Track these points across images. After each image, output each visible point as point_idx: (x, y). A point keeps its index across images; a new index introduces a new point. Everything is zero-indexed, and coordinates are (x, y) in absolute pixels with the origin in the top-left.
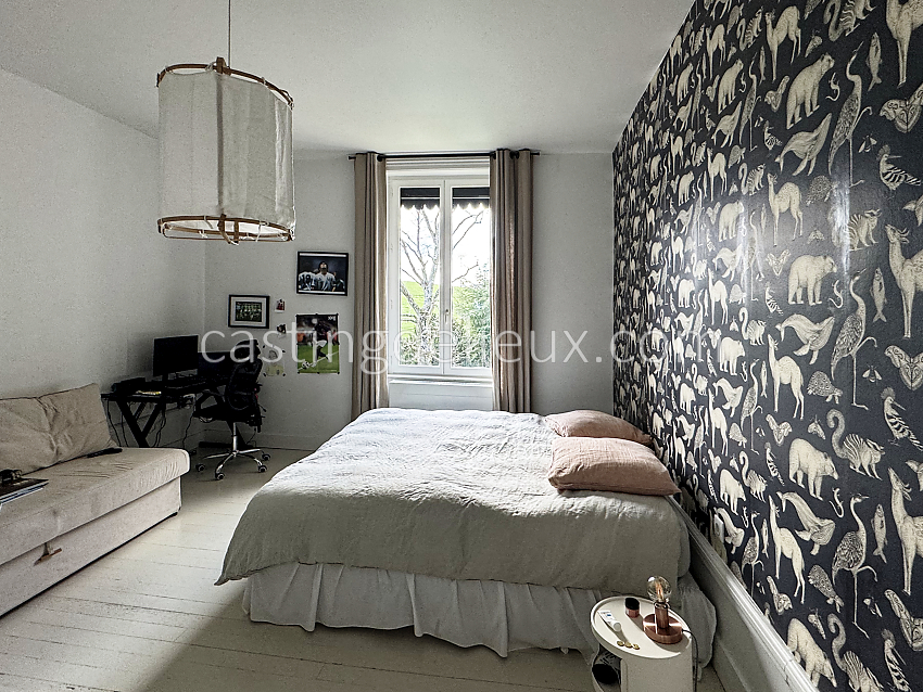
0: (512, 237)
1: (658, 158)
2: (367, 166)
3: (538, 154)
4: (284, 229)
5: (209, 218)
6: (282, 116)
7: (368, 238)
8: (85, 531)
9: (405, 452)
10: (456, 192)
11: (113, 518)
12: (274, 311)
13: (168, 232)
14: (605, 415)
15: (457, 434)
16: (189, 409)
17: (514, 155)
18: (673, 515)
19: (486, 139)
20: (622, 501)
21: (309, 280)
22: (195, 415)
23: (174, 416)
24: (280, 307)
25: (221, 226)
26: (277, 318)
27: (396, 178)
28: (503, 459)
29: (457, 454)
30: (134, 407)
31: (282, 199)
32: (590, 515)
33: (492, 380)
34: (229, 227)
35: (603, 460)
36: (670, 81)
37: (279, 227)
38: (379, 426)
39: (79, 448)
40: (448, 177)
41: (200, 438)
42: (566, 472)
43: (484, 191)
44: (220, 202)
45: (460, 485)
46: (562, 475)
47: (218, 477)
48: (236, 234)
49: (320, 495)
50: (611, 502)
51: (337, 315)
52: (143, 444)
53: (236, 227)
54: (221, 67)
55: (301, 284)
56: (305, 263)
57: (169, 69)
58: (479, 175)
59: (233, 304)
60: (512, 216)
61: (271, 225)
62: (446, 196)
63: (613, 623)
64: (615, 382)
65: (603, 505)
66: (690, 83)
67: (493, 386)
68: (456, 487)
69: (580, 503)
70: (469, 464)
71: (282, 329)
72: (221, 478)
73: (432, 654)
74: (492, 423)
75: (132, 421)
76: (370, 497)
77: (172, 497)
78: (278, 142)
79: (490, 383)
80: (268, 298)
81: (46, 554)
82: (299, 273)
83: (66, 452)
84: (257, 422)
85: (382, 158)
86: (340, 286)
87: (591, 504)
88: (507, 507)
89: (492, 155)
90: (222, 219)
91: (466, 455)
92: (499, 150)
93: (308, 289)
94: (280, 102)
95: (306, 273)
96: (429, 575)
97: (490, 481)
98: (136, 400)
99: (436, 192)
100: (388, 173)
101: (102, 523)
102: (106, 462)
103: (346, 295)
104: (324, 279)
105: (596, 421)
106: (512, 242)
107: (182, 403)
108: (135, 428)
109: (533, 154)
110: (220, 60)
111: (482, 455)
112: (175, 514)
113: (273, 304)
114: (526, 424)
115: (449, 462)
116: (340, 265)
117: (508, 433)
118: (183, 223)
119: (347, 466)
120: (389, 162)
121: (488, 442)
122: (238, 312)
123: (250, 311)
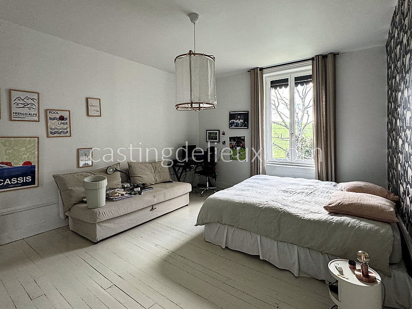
0: (324, 97)
1: (399, 47)
2: (256, 74)
3: (338, 54)
4: (212, 104)
5: (188, 103)
6: (211, 65)
7: (256, 104)
8: (162, 204)
9: (264, 191)
10: (296, 79)
11: (169, 202)
12: (221, 135)
13: (179, 109)
14: (372, 184)
15: (290, 187)
16: (193, 171)
17: (324, 57)
18: (391, 231)
19: (309, 52)
20: (361, 221)
21: (234, 123)
22: (195, 173)
23: (189, 173)
24: (224, 134)
25: (192, 105)
26: (223, 139)
27: (269, 77)
28: (308, 198)
29: (286, 194)
30: (177, 169)
31: (211, 94)
32: (340, 224)
33: (314, 166)
34: (194, 105)
35: (355, 201)
36: (402, 5)
37: (210, 104)
38: (257, 181)
39: (161, 180)
40: (291, 73)
41: (198, 182)
42: (333, 205)
43: (309, 77)
44: (191, 98)
45: (282, 204)
46: (331, 206)
47: (202, 196)
48: (200, 108)
49: (227, 201)
50: (354, 220)
51: (244, 137)
52: (179, 181)
53: (199, 105)
54: (190, 53)
55: (231, 124)
56: (232, 116)
57: (177, 57)
58: (307, 70)
59: (207, 133)
60: (324, 87)
61: (207, 104)
62: (292, 82)
63: (338, 266)
64: (388, 169)
65: (349, 221)
66: (408, 5)
67: (314, 168)
68: (280, 205)
69: (336, 218)
70: (290, 198)
71: (224, 143)
72: (203, 196)
73: (267, 268)
74: (308, 184)
75: (176, 173)
76: (245, 203)
77: (186, 199)
78: (209, 74)
79: (313, 167)
80: (219, 130)
81: (152, 208)
82: (230, 120)
83: (158, 181)
84: (215, 177)
85: (261, 69)
86: (245, 125)
87: (343, 220)
88: (300, 215)
89: (313, 59)
90: (192, 103)
91: (291, 195)
92: (316, 56)
93: (233, 127)
94: (210, 60)
95: (232, 120)
96: (266, 236)
97: (297, 205)
98: (178, 166)
99: (287, 80)
100: (264, 76)
101: (167, 203)
102: (168, 185)
103: (248, 128)
104: (239, 122)
105: (364, 187)
106: (324, 99)
107: (190, 168)
108: (177, 176)
109: (335, 55)
110: (190, 51)
111: (299, 196)
112: (187, 205)
113: (221, 133)
114: (326, 186)
115: (281, 196)
116: (245, 116)
117: (315, 188)
118: (183, 106)
119: (238, 193)
120: (264, 71)
121: (303, 191)
122: (209, 136)
123: (213, 136)
